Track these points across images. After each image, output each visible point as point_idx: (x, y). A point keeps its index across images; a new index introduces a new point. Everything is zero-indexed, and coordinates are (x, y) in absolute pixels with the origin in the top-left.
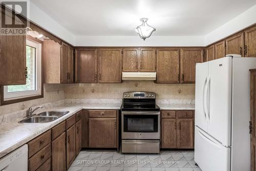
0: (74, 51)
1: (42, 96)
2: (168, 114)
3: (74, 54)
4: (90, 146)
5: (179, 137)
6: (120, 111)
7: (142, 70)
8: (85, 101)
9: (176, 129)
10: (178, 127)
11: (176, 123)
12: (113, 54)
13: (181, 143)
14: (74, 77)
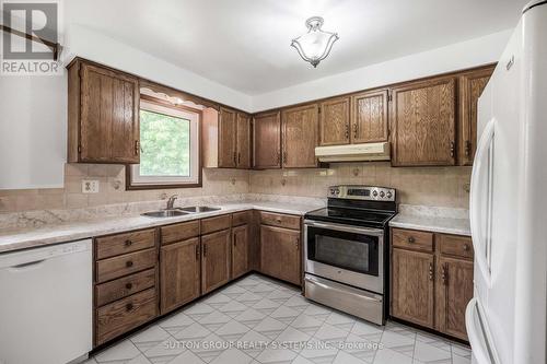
0: (252, 120)
1: (200, 185)
2: (412, 240)
3: (252, 125)
4: (262, 271)
5: (441, 305)
6: (302, 218)
7: (359, 141)
8: (272, 197)
9: (434, 280)
10: (440, 277)
11: (433, 265)
12: (304, 117)
13: (447, 320)
14: (252, 160)
